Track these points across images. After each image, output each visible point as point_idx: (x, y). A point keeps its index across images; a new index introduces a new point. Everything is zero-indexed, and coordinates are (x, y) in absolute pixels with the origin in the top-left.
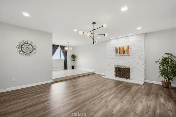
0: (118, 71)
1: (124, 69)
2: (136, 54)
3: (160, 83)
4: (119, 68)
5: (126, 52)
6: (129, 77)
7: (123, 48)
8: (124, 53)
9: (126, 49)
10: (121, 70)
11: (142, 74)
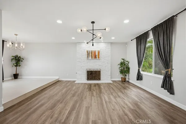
0: (90, 74)
1: (96, 72)
2: (105, 59)
3: (120, 80)
4: (91, 71)
5: (97, 57)
6: (99, 79)
7: (95, 52)
8: (95, 57)
9: (97, 54)
10: (93, 73)
11: (109, 74)
